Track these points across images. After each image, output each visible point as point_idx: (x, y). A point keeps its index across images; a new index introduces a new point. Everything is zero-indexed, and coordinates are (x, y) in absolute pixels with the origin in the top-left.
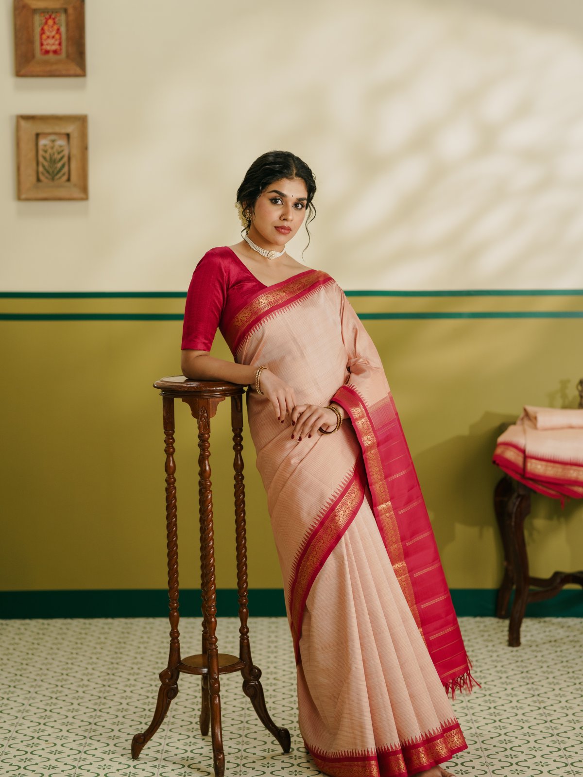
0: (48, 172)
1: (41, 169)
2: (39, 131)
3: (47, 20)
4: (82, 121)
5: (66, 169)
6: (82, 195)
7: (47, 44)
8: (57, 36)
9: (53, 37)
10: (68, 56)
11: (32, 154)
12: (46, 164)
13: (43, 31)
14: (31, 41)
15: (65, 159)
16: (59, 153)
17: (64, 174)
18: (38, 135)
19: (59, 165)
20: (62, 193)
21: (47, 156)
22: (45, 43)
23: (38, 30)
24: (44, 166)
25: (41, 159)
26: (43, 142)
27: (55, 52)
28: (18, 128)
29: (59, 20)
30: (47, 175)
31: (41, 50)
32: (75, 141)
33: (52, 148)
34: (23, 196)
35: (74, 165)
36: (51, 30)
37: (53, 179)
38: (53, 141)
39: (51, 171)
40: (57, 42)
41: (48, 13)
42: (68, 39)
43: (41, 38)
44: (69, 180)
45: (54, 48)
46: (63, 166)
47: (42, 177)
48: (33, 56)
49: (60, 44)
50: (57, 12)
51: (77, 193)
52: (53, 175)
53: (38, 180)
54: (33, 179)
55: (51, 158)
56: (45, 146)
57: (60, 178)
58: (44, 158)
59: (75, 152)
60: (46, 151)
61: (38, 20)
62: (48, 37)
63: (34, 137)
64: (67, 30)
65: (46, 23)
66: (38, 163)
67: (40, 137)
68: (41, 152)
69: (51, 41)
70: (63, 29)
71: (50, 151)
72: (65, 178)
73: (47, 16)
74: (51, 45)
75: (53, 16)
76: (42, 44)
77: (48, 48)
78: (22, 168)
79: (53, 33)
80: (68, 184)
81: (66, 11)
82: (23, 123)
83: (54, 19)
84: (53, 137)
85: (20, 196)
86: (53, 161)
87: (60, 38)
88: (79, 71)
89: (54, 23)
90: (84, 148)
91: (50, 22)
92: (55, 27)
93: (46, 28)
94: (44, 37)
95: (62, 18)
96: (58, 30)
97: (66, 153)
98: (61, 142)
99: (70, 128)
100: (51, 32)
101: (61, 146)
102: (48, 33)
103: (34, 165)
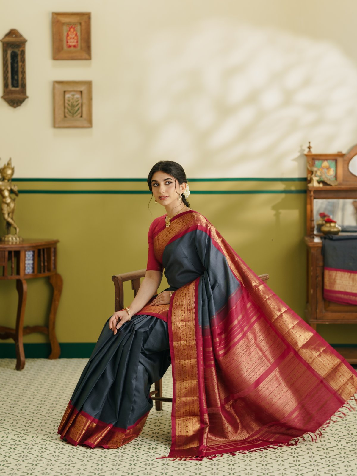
0: (70, 112)
1: (66, 110)
2: (66, 90)
3: (70, 28)
4: (89, 84)
5: (80, 111)
6: (89, 125)
7: (70, 42)
8: (76, 38)
9: (74, 38)
10: (81, 48)
11: (62, 102)
12: (69, 108)
13: (68, 35)
14: (61, 40)
15: (80, 105)
16: (76, 102)
17: (79, 114)
18: (65, 92)
19: (76, 108)
20: (78, 124)
21: (70, 103)
22: (69, 41)
23: (65, 34)
24: (68, 109)
25: (66, 105)
26: (67, 96)
27: (75, 46)
28: (54, 88)
29: (77, 29)
30: (70, 114)
31: (67, 45)
32: (85, 95)
33: (73, 99)
34: (57, 125)
35: (85, 109)
36: (72, 34)
37: (73, 116)
38: (73, 95)
39: (72, 111)
40: (76, 41)
41: (71, 25)
42: (81, 39)
43: (67, 39)
44: (81, 116)
45: (74, 44)
46: (79, 109)
47: (67, 115)
48: (62, 49)
49: (77, 42)
50: (76, 24)
51: (86, 124)
52: (73, 114)
53: (65, 117)
54: (62, 116)
55: (72, 105)
56: (69, 98)
57: (77, 115)
58: (68, 104)
59: (85, 101)
60: (69, 101)
61: (65, 29)
62: (71, 38)
63: (63, 93)
64: (81, 34)
65: (70, 30)
66: (65, 107)
67: (66, 93)
68: (66, 101)
69: (72, 40)
70: (79, 34)
71: (71, 101)
72: (80, 115)
73: (70, 27)
74: (72, 42)
75: (74, 27)
76: (67, 42)
77: (71, 44)
78: (56, 110)
79: (74, 36)
80: (81, 119)
81: (80, 24)
82: (57, 85)
83: (74, 28)
84: (73, 93)
85: (55, 125)
86: (73, 106)
87: (77, 39)
88: (87, 56)
89: (74, 30)
90: (90, 99)
91: (72, 30)
92: (75, 33)
93: (69, 33)
94: (69, 38)
95: (78, 28)
96: (76, 34)
97: (80, 101)
98: (78, 96)
99: (83, 88)
100: (72, 35)
101: (77, 98)
102: (70, 36)
103: (63, 108)
